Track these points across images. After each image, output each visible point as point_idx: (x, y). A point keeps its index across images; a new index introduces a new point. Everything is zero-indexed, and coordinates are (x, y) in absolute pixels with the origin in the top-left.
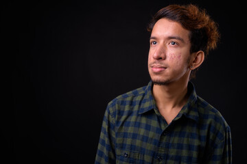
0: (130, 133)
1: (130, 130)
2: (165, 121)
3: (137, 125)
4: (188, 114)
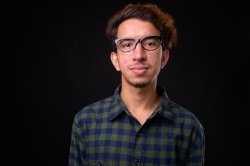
0: (102, 141)
1: (102, 137)
2: (138, 123)
3: (109, 131)
4: (162, 112)
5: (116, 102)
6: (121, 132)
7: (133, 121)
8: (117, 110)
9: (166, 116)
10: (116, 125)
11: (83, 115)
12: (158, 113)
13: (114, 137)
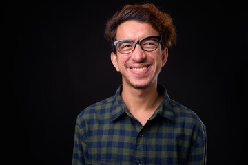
0: (104, 142)
1: (105, 138)
2: (139, 124)
3: (111, 132)
4: (163, 113)
5: (117, 103)
6: (122, 133)
7: (135, 122)
8: (118, 111)
9: (166, 116)
10: (117, 127)
11: (85, 116)
12: (158, 114)
13: (116, 138)
